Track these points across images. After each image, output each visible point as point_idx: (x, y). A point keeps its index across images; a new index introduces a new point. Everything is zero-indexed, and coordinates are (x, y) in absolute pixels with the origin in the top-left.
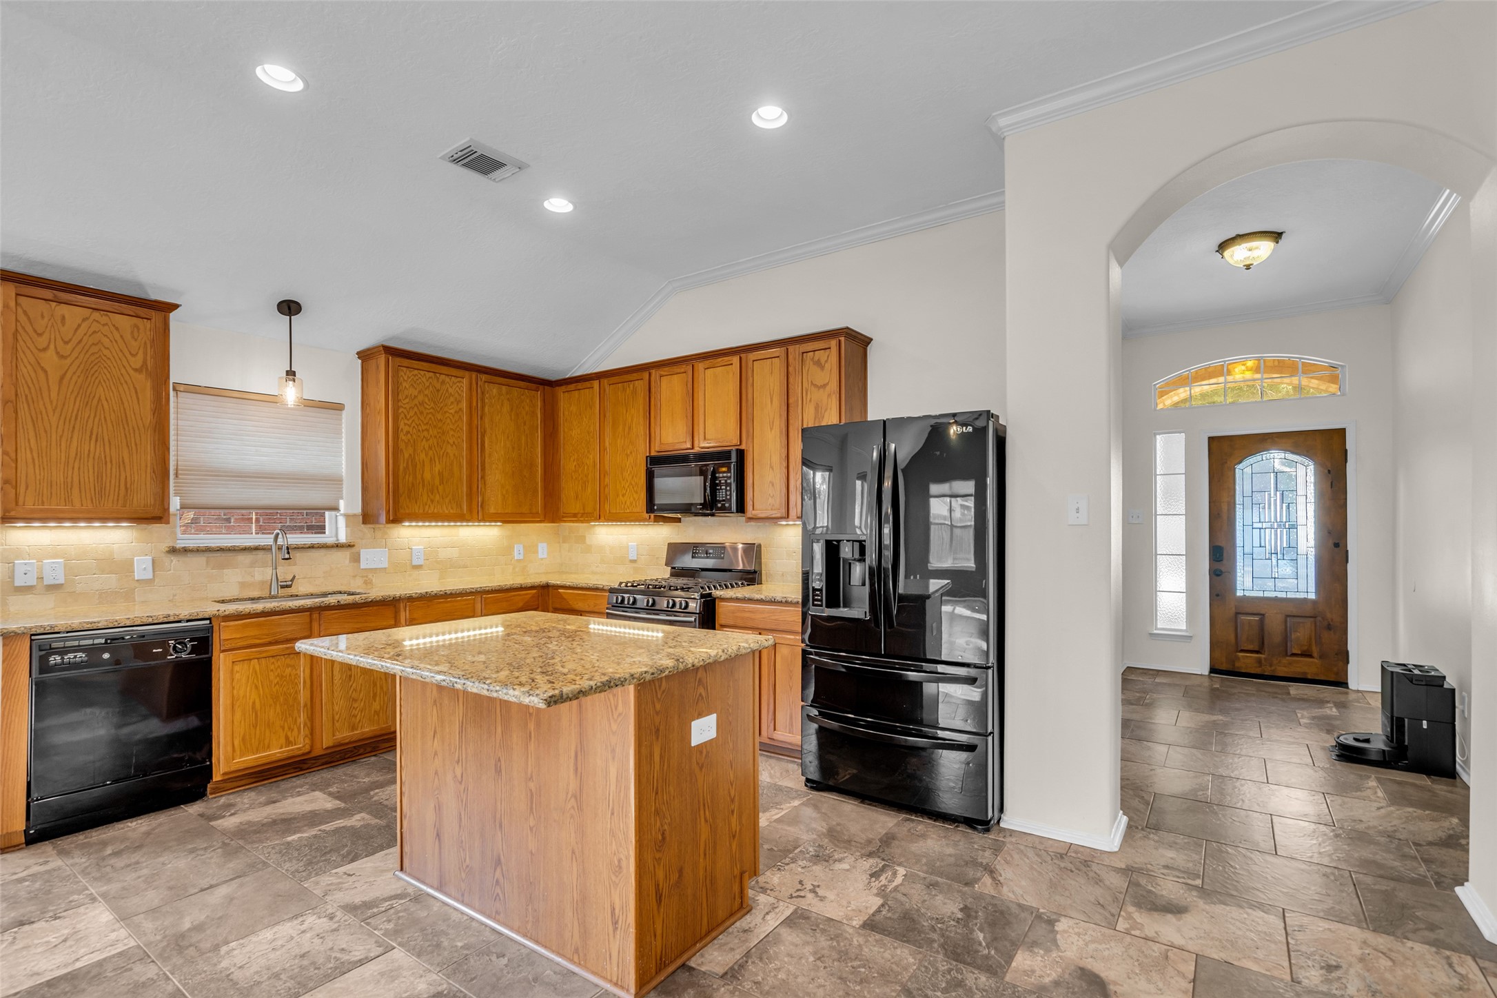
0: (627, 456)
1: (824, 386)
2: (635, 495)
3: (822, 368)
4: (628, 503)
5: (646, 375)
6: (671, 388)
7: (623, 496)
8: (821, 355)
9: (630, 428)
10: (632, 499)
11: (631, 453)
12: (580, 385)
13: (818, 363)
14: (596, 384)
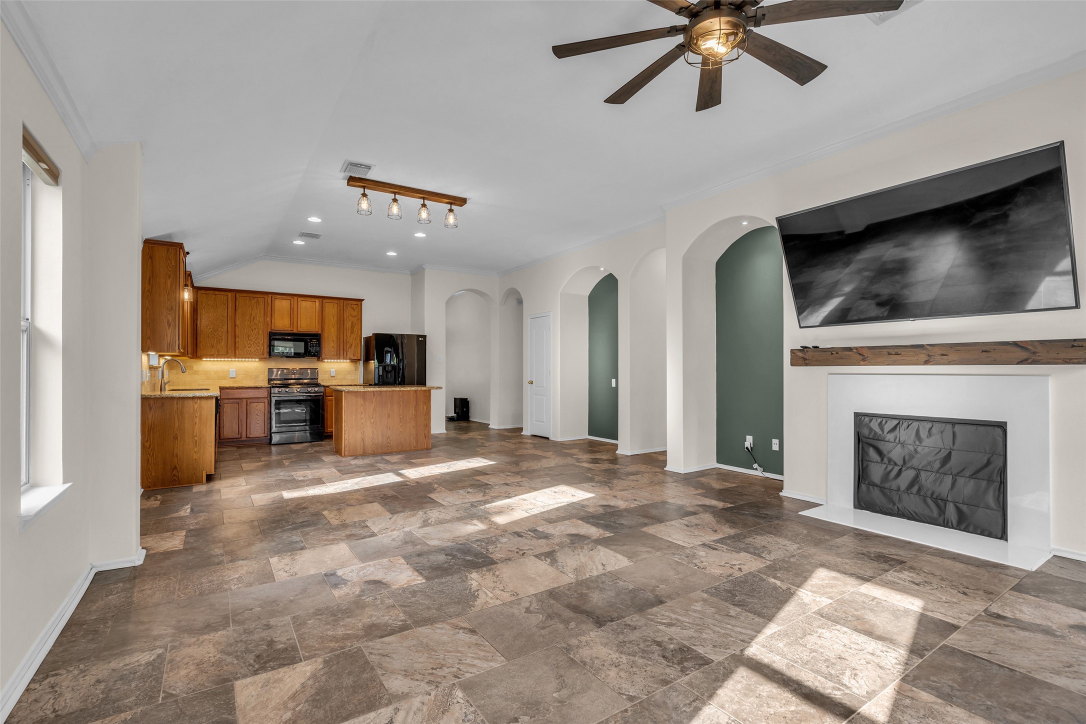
0: (252, 330)
1: (355, 316)
2: (257, 347)
3: (355, 311)
4: (253, 351)
5: (266, 297)
6: (282, 305)
7: (249, 347)
8: (355, 307)
9: (254, 318)
10: (255, 349)
11: (255, 329)
12: (217, 293)
13: (353, 308)
14: (230, 294)
